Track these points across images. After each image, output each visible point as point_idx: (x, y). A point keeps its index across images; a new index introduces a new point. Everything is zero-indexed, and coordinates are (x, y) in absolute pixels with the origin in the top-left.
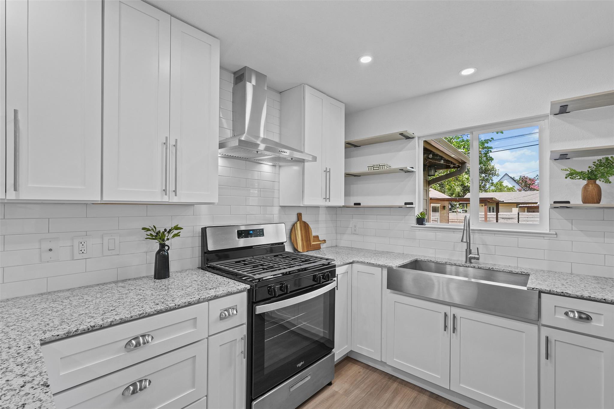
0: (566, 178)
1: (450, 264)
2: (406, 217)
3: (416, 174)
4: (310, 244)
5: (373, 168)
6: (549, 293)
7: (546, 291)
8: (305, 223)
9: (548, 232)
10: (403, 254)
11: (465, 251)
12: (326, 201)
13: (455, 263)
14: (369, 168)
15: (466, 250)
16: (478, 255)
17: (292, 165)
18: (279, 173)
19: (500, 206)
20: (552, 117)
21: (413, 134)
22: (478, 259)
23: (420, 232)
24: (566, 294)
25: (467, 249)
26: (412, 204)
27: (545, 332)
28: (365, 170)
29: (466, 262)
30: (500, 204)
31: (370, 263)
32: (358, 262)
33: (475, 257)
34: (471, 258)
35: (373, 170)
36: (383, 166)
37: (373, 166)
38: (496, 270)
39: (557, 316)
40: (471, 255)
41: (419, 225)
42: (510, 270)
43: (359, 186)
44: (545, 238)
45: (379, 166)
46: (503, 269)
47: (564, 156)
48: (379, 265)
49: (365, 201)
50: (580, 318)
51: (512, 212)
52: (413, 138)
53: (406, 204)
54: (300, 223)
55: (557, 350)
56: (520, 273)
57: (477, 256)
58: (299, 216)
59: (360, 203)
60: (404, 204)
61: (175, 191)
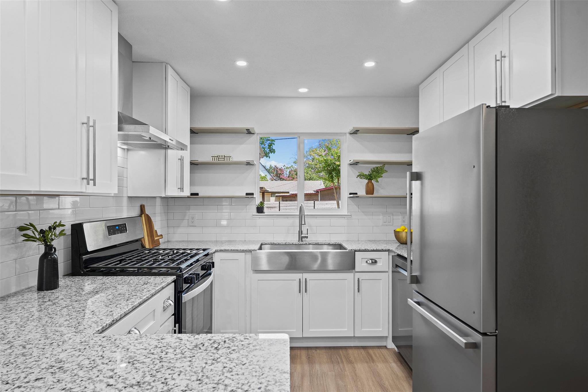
0: (357, 177)
1: (289, 244)
2: (248, 206)
3: (256, 167)
4: (154, 239)
5: (218, 158)
6: (359, 251)
7: (358, 250)
8: (148, 215)
9: (347, 214)
10: (245, 241)
11: (298, 232)
12: (181, 191)
13: (292, 242)
14: (214, 158)
15: (299, 231)
16: (307, 234)
17: (140, 150)
18: (127, 157)
21: (255, 130)
22: (307, 237)
23: (261, 219)
24: (367, 250)
25: (300, 230)
26: (252, 194)
27: (358, 275)
28: (209, 159)
29: (299, 241)
30: (265, 193)
31: (234, 250)
32: (221, 251)
33: (305, 237)
34: (302, 238)
35: (218, 160)
36: (229, 158)
37: (218, 157)
38: (320, 244)
39: (363, 265)
40: (303, 235)
41: (258, 213)
42: (328, 243)
43: (202, 175)
44: (345, 218)
45: (224, 157)
46: (324, 242)
47: (356, 163)
48: (244, 250)
49: (203, 191)
50: (372, 262)
52: (254, 134)
53: (247, 194)
54: (145, 216)
55: (363, 285)
56: (335, 244)
57: (306, 235)
58: (142, 208)
59: (198, 194)
60: (245, 195)
61: (94, 180)
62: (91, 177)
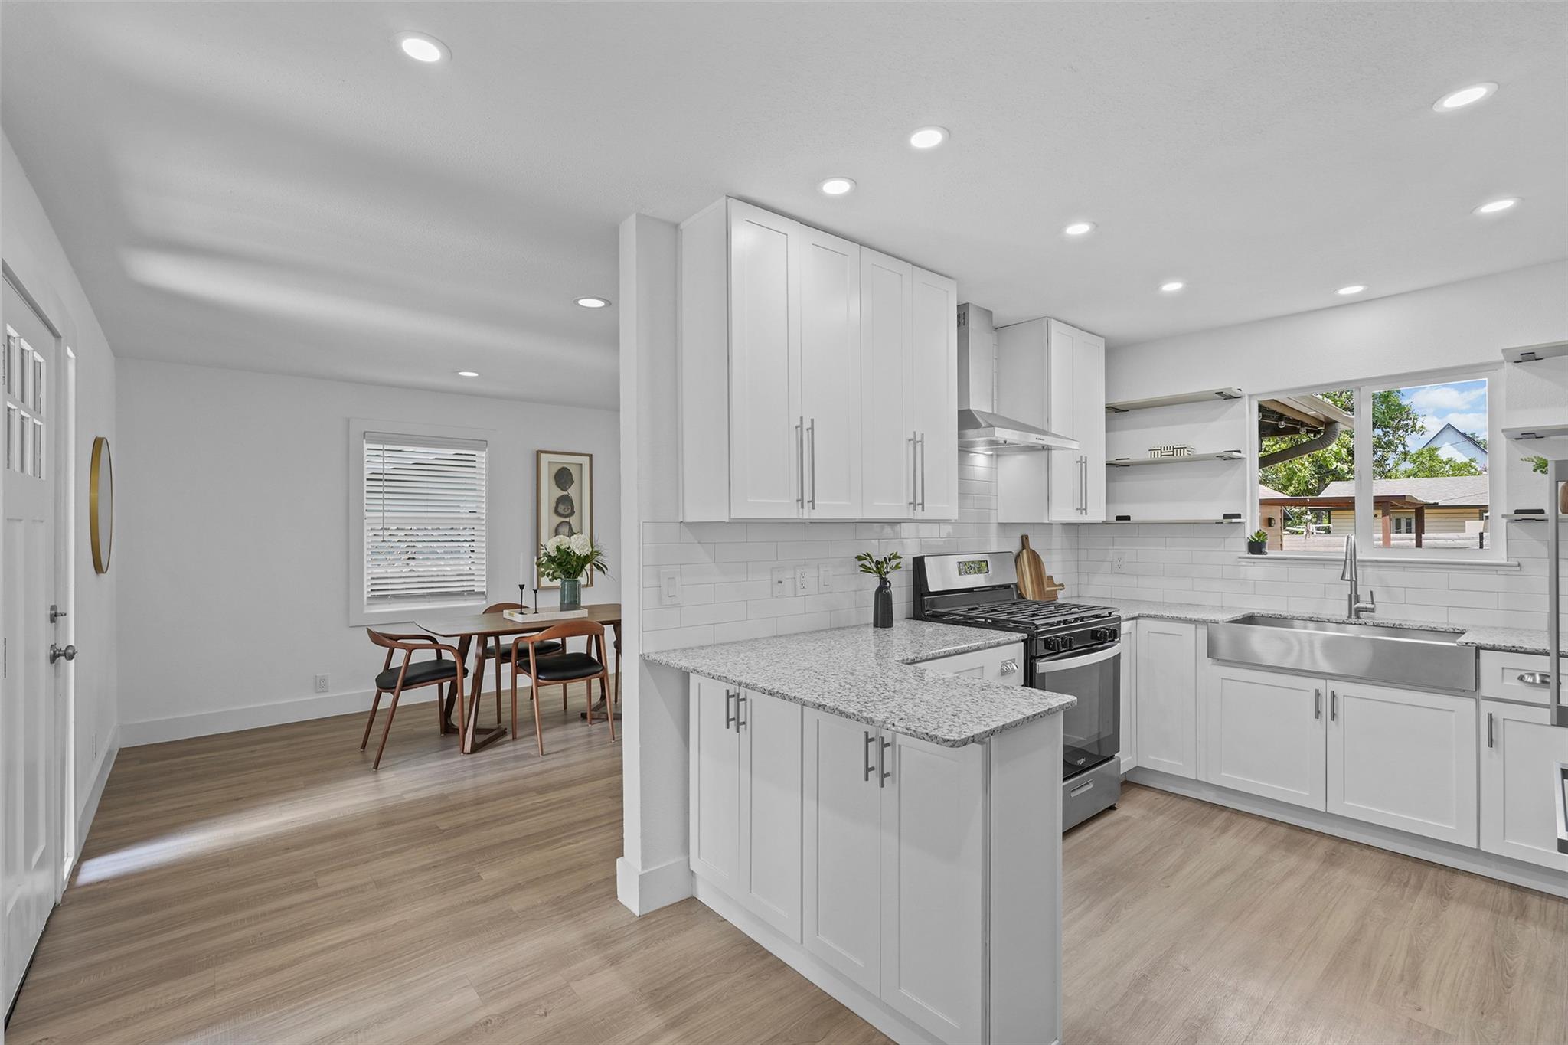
0: (1535, 470)
2: (1227, 541)
3: (1246, 463)
4: (1044, 590)
5: (1161, 452)
6: (1493, 648)
7: (1488, 646)
8: (1033, 551)
9: (1505, 562)
10: (1222, 607)
11: (1347, 598)
12: (1081, 513)
13: (1328, 617)
14: (1153, 452)
15: (1350, 596)
16: (1373, 603)
17: (1015, 455)
18: (999, 467)
19: (1425, 516)
20: (1509, 367)
21: (1240, 390)
22: (1372, 611)
23: (1256, 569)
24: (1519, 649)
25: (1351, 593)
26: (1238, 516)
27: (1487, 707)
28: (1145, 456)
29: (1350, 616)
30: (1426, 511)
31: (1173, 618)
32: (1146, 617)
33: (1366, 608)
34: (1358, 610)
35: (1161, 456)
36: (1182, 450)
37: (1161, 450)
38: (1407, 627)
39: (1506, 683)
40: (1358, 605)
41: (1253, 554)
42: (1432, 626)
43: (1130, 484)
44: (1499, 573)
45: (1173, 448)
46: (1419, 625)
47: (1529, 435)
48: (1192, 619)
49: (1138, 512)
50: (1543, 682)
51: (1464, 531)
52: (1239, 397)
53: (1226, 516)
54: (1027, 552)
55: (1508, 735)
56: (1451, 630)
57: (1370, 606)
58: (1024, 540)
59: (1129, 517)
60: (1222, 518)
61: (922, 504)
62: (919, 500)
